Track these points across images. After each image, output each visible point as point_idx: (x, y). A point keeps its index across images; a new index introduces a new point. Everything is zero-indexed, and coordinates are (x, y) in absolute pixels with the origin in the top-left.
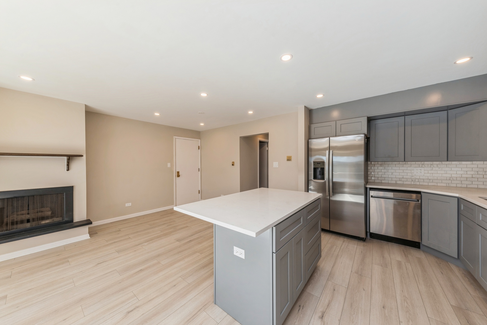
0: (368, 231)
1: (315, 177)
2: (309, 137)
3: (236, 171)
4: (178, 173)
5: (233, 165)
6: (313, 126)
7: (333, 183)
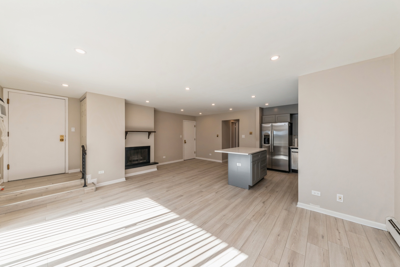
0: (291, 168)
1: (265, 143)
2: (262, 122)
3: (220, 139)
4: (185, 141)
5: (217, 136)
6: (264, 117)
7: (274, 146)
